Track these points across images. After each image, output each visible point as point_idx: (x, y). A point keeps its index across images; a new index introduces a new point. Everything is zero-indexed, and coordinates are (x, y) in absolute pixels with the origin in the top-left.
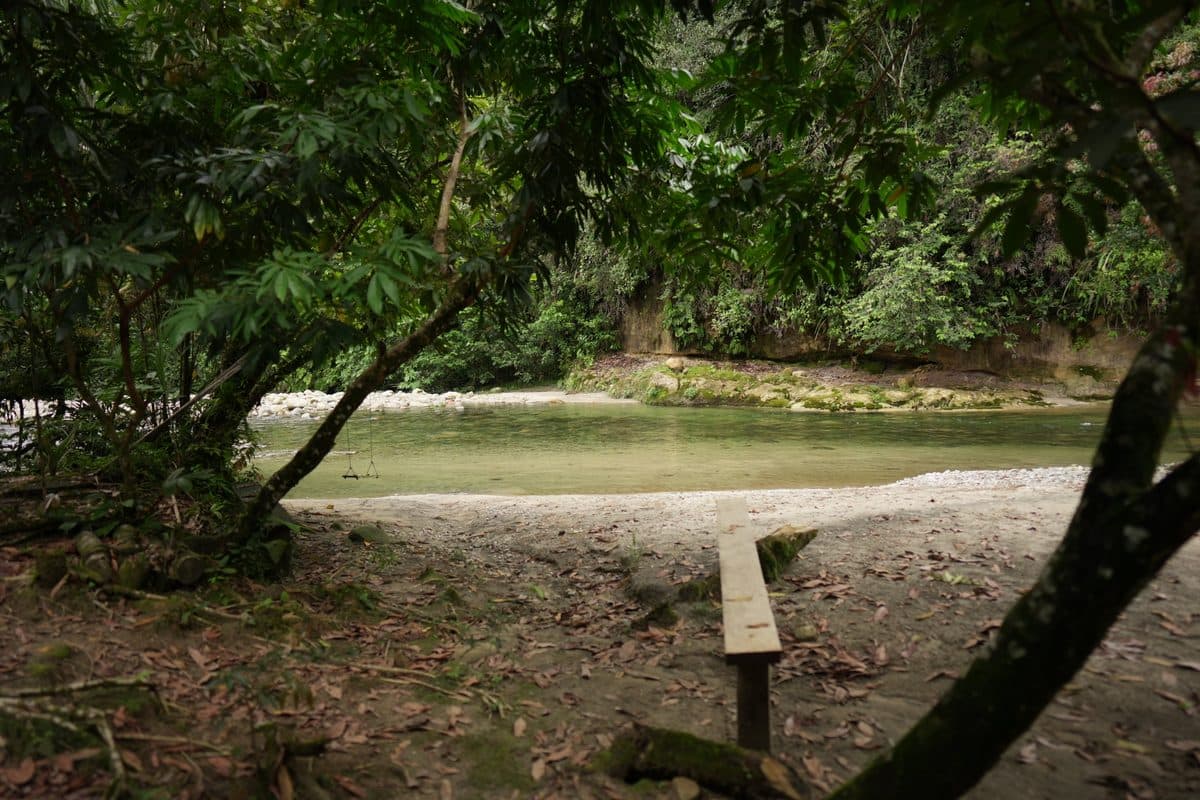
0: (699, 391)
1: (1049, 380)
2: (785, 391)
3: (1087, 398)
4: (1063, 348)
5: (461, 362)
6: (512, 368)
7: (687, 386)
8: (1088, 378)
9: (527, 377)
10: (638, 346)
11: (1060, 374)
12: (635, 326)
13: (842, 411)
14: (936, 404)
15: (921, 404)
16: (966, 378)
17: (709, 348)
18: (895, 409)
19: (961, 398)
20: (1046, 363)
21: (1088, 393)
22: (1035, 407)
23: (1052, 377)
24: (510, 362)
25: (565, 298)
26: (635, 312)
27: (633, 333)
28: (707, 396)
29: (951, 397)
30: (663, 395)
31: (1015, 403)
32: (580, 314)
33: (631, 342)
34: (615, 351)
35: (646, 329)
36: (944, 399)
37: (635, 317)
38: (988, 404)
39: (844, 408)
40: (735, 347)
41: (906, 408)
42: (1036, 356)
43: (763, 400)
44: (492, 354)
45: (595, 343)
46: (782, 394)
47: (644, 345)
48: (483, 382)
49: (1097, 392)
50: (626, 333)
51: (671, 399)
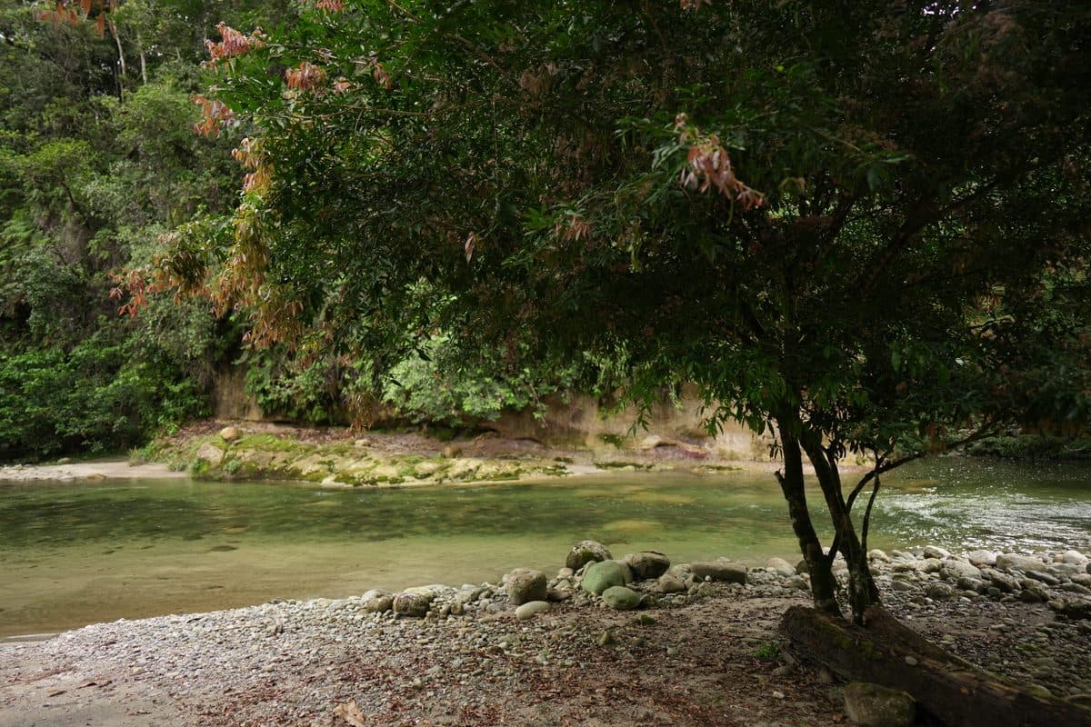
0: (243, 463)
1: (581, 448)
2: (330, 463)
3: (607, 466)
4: (592, 416)
5: (18, 430)
6: (79, 438)
7: (230, 458)
8: (611, 446)
9: (98, 446)
10: (228, 411)
11: (590, 442)
12: (226, 392)
13: (365, 486)
14: (462, 476)
15: (446, 477)
16: (517, 446)
17: (293, 414)
18: (418, 483)
19: (489, 468)
20: (579, 432)
21: (610, 461)
22: (551, 477)
23: (584, 445)
24: (76, 431)
25: (149, 360)
26: (228, 375)
27: (225, 398)
28: (250, 470)
29: (478, 468)
30: (205, 469)
31: (534, 472)
32: (167, 377)
33: (222, 408)
34: (206, 418)
35: (237, 394)
36: (470, 470)
37: (227, 381)
38: (508, 475)
39: (366, 483)
40: (317, 413)
41: (429, 481)
42: (571, 425)
43: (304, 473)
44: (57, 421)
45: (181, 410)
46: (326, 467)
47: (235, 411)
48: (46, 452)
49: (617, 459)
50: (218, 398)
51: (212, 473)
